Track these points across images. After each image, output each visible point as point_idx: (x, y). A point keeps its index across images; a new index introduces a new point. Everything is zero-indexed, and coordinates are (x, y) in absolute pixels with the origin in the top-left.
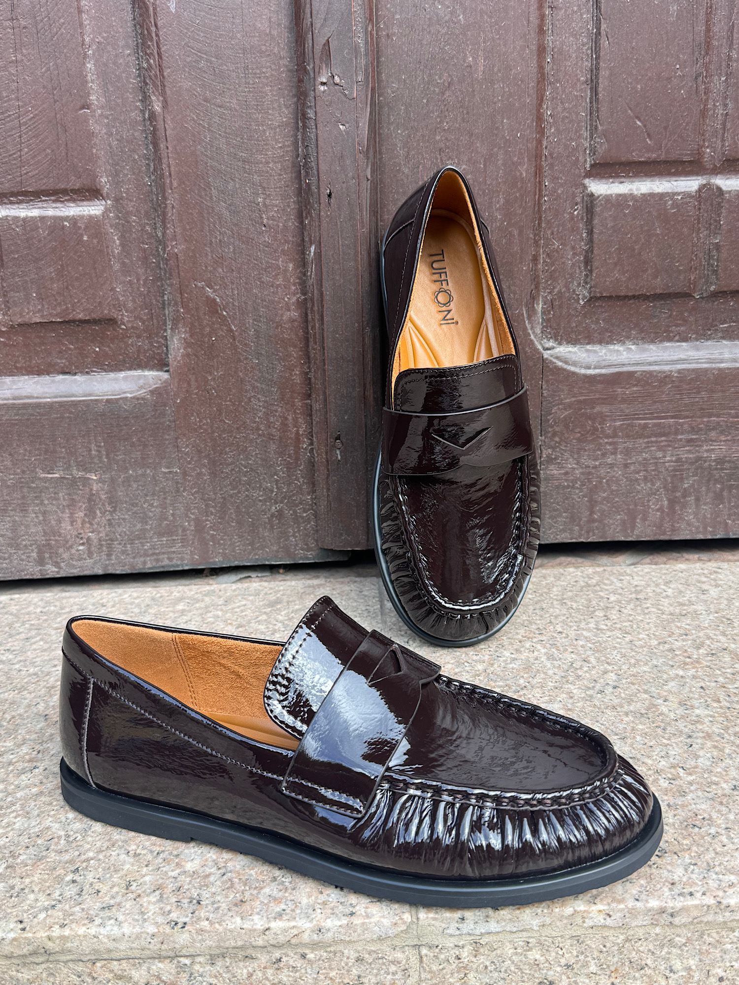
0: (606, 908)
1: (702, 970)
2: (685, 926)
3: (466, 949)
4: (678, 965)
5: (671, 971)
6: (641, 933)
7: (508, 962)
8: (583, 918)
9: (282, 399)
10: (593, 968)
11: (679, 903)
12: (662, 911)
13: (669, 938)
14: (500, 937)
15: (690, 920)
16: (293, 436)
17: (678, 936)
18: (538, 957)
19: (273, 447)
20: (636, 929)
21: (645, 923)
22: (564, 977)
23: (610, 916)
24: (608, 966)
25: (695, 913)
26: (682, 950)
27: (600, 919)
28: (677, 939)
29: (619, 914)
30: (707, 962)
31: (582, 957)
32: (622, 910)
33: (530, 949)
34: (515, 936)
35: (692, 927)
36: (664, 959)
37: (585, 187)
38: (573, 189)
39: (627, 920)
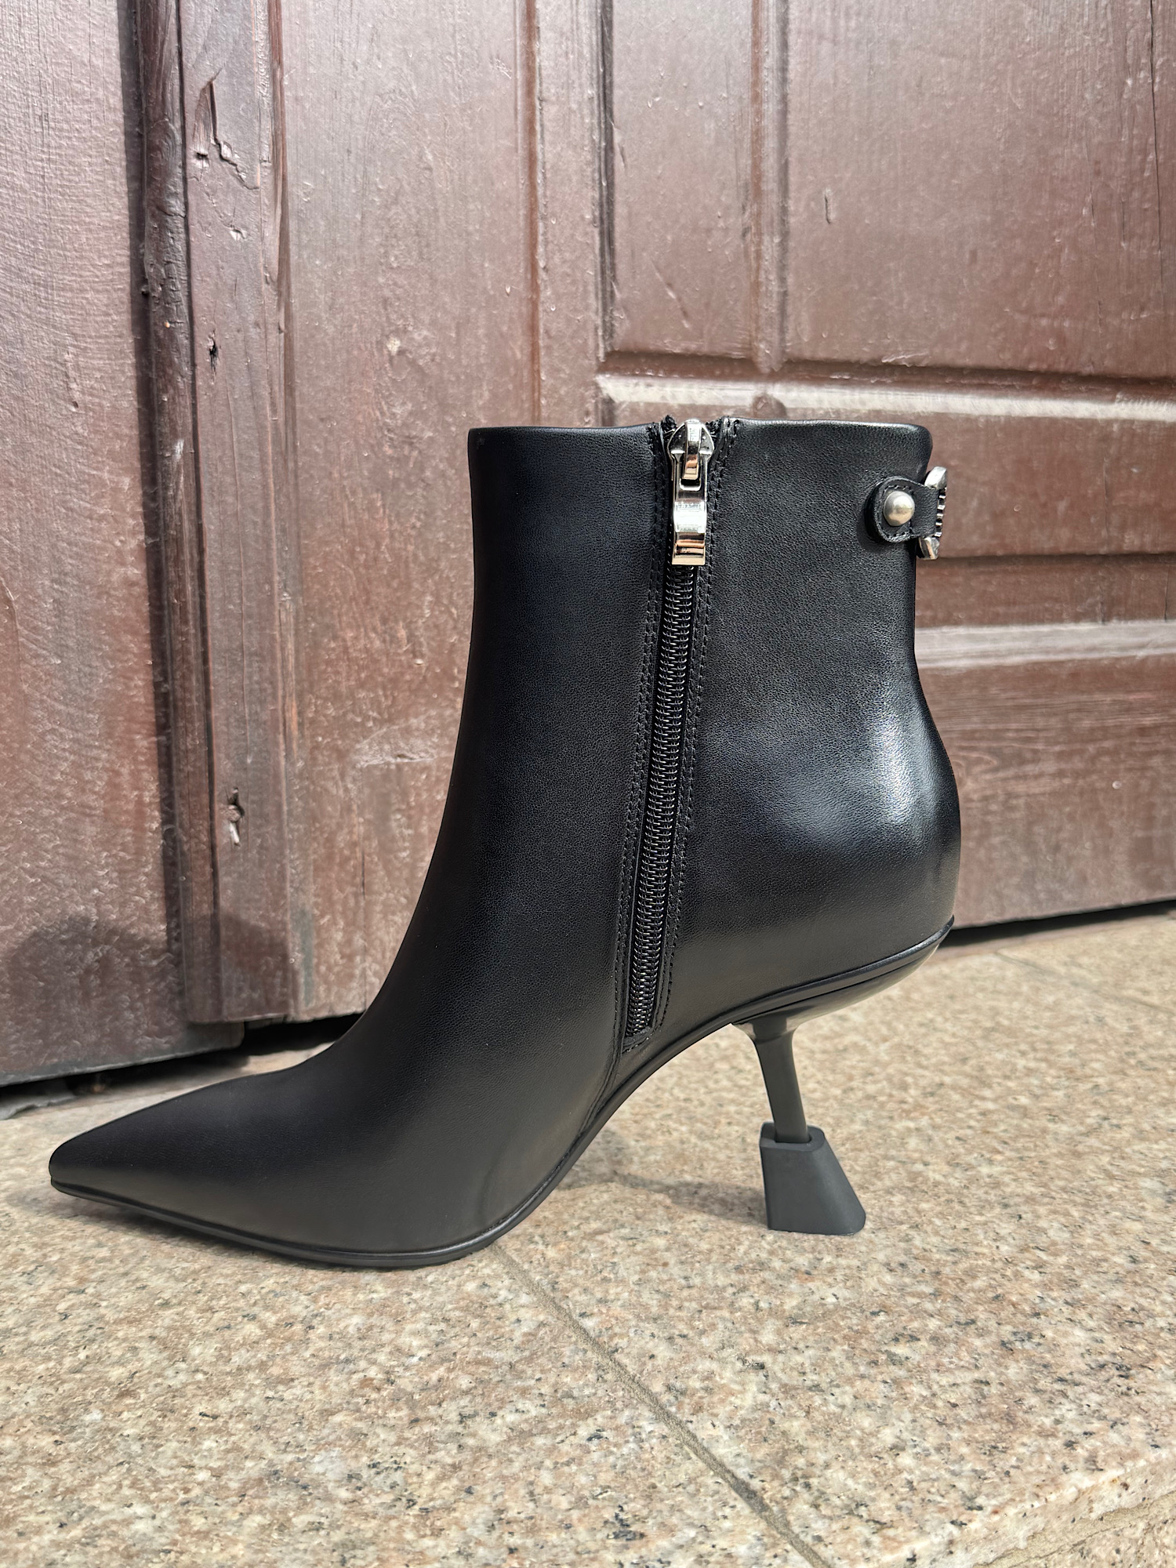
0: (1121, 1472)
6: (1167, 1508)
8: (1090, 1501)
9: (110, 735)
16: (131, 807)
19: (90, 830)
20: (1161, 1503)
23: (1126, 1486)
27: (1111, 1498)
29: (1140, 1480)
32: (1140, 1472)
37: (598, 388)
38: (582, 390)
39: (1150, 1487)
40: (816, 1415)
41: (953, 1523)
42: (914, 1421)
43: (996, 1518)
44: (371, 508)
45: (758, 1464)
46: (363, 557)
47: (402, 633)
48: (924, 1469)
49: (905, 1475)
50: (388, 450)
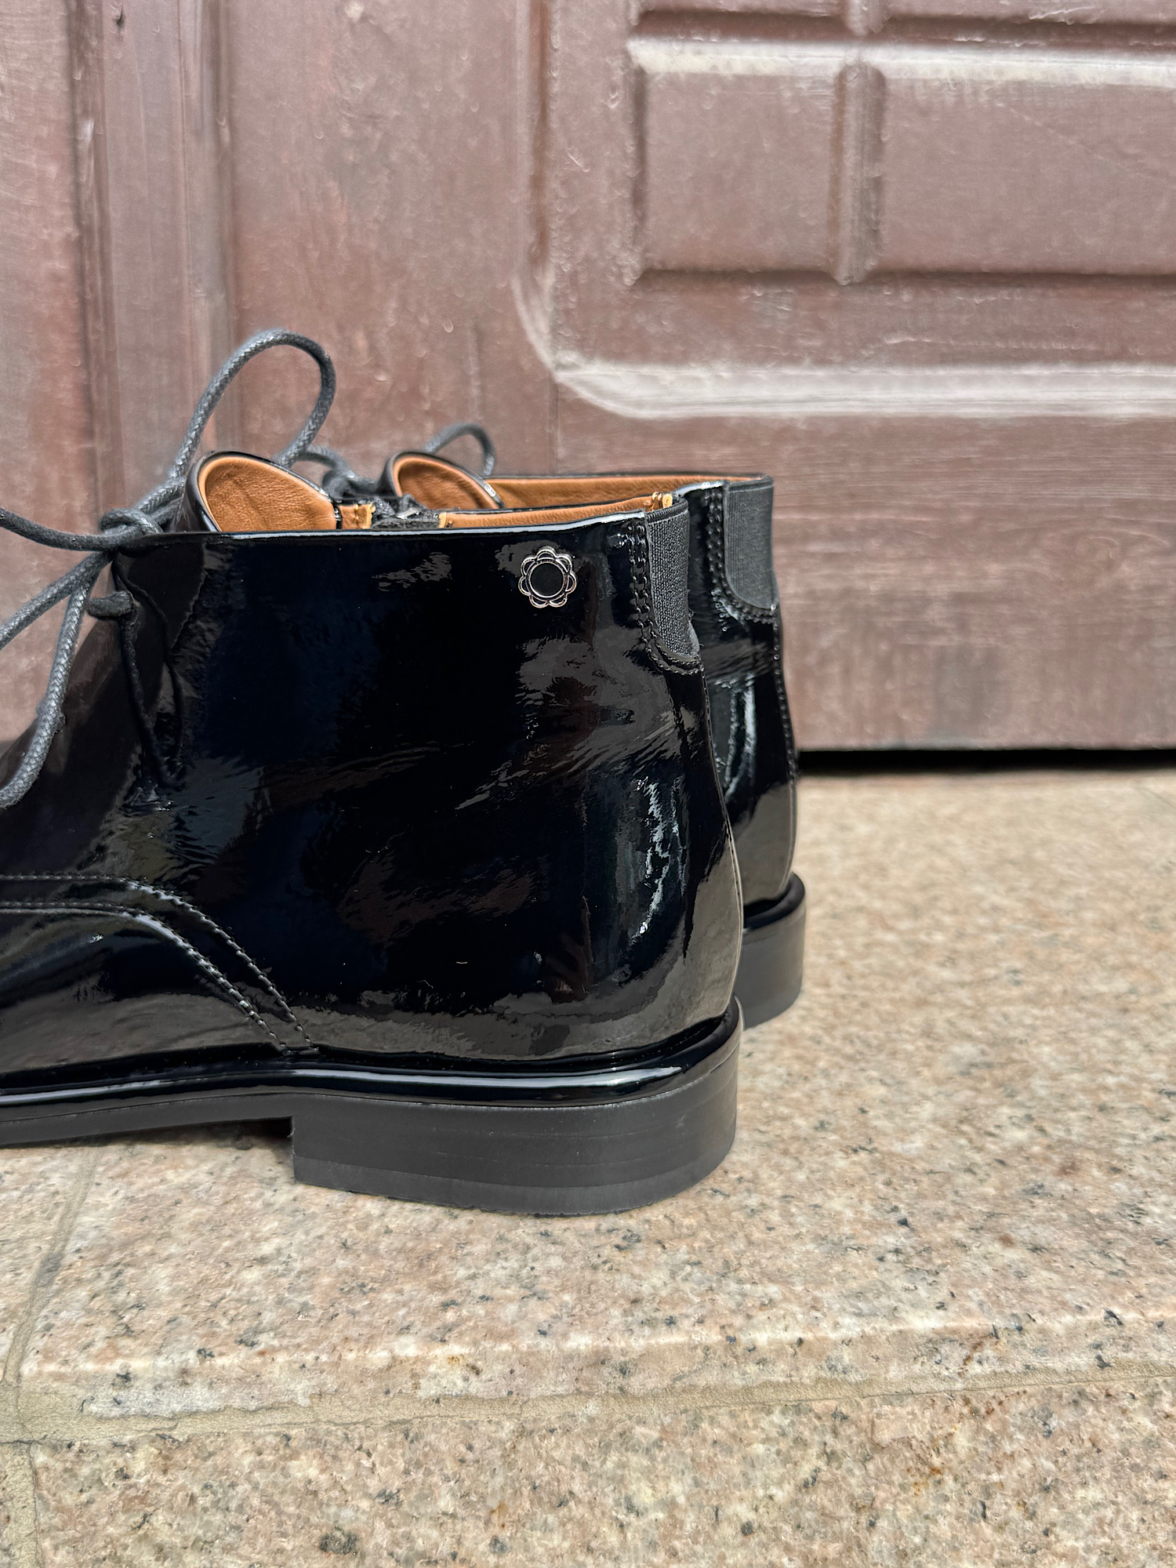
0: (465, 1350)
1: (701, 1507)
2: (655, 1397)
3: (140, 1454)
4: (644, 1495)
5: (631, 1508)
6: (552, 1413)
7: (243, 1488)
8: (414, 1375)
9: (39, 438)
10: (446, 1502)
11: (638, 1343)
12: (600, 1360)
13: (619, 1428)
14: (219, 1424)
15: (667, 1382)
17: (642, 1422)
18: (313, 1473)
20: (543, 1405)
21: (560, 1390)
22: (379, 1525)
23: (478, 1373)
24: (482, 1498)
25: (678, 1366)
26: (653, 1459)
27: (455, 1381)
28: (639, 1430)
29: (499, 1368)
30: (712, 1486)
31: (418, 1476)
32: (503, 1358)
33: (294, 1455)
34: (257, 1420)
35: (671, 1400)
36: (611, 1479)
37: (627, 56)
38: (607, 60)
39: (519, 1381)
40: (231, 1209)
41: (199, 1352)
42: (321, 1237)
43: (258, 1360)
44: (325, 197)
45: (104, 1241)
46: (316, 254)
47: (361, 342)
48: (257, 1288)
49: (228, 1291)
50: (346, 130)
